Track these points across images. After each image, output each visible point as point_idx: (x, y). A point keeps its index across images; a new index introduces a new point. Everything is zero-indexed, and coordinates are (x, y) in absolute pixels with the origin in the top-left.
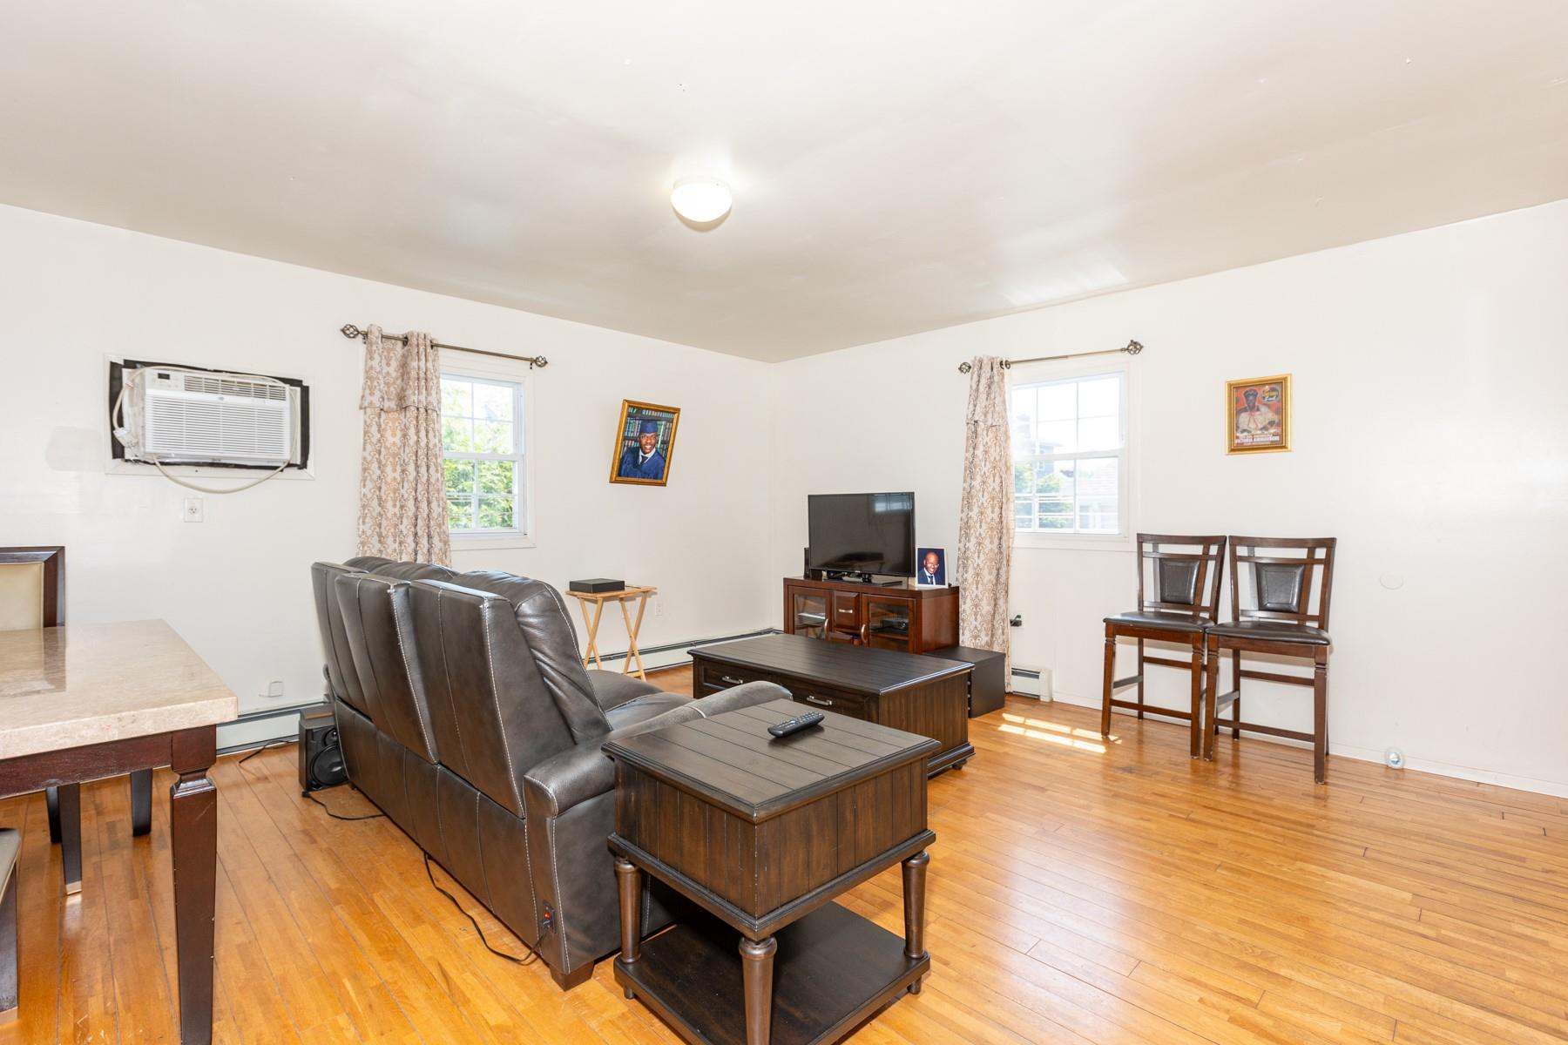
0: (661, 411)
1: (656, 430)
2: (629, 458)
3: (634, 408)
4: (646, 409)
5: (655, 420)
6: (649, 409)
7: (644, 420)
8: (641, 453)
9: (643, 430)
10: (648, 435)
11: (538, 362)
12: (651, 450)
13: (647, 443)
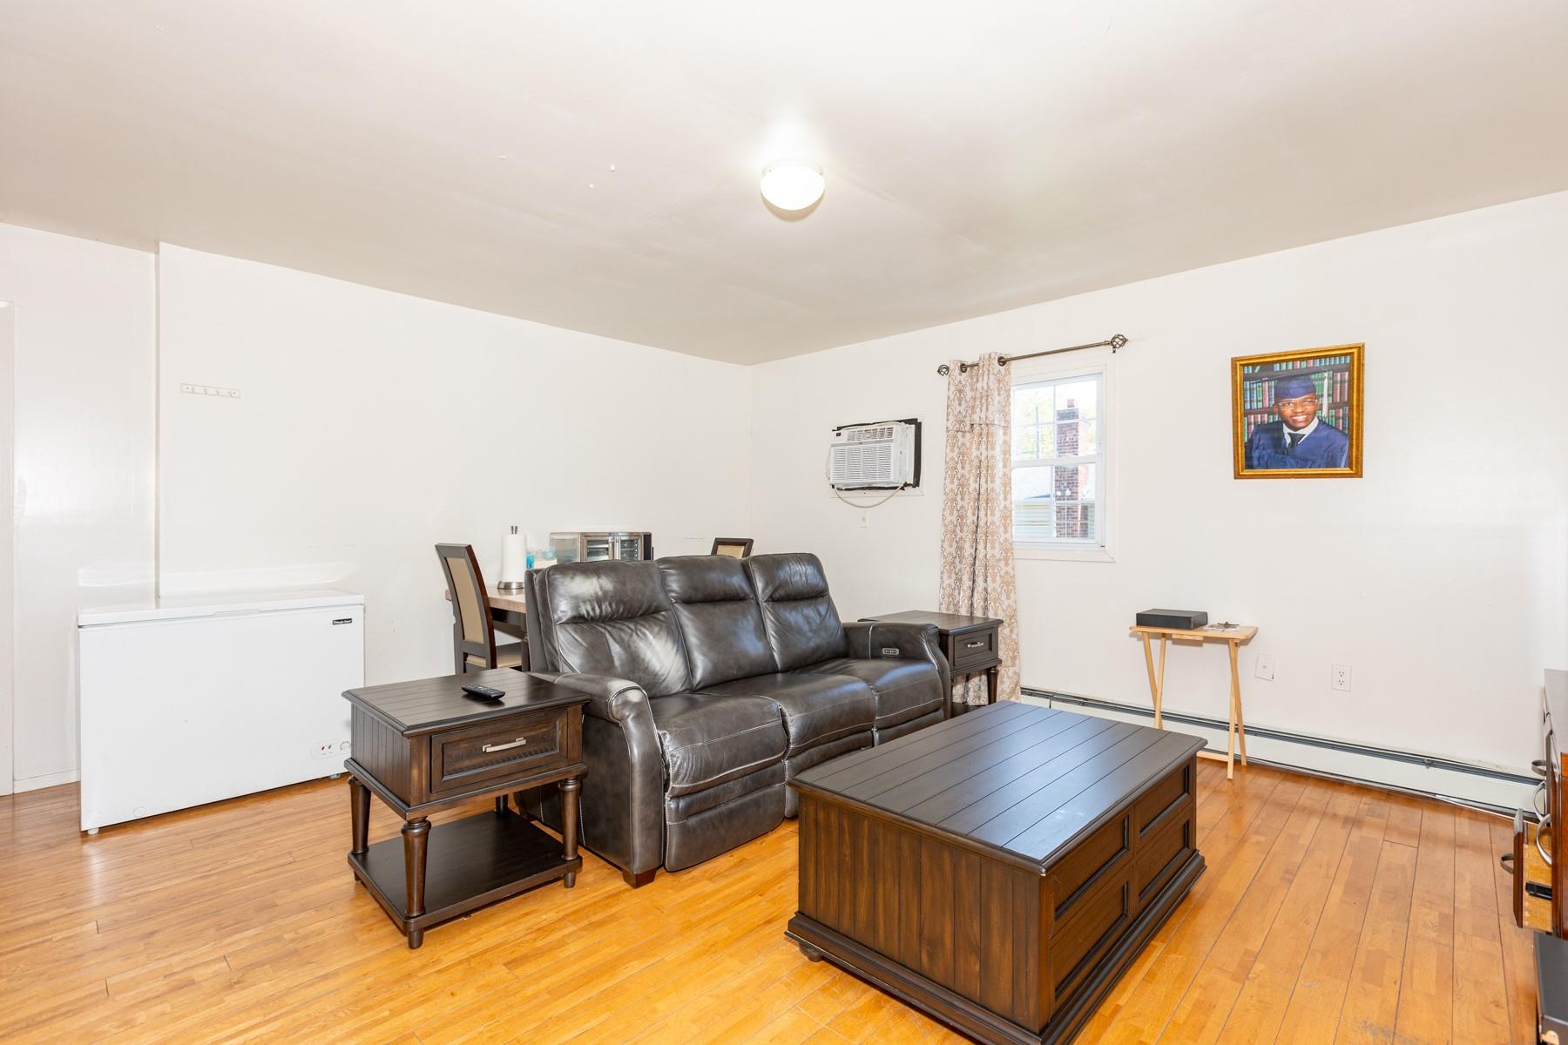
0: (1314, 358)
1: (1312, 391)
2: (1264, 439)
3: (1254, 365)
4: (1280, 362)
5: (1305, 375)
6: (1287, 361)
7: (1280, 379)
8: (1286, 430)
9: (1280, 395)
10: (1294, 400)
11: (1117, 342)
12: (1307, 422)
13: (1296, 414)
